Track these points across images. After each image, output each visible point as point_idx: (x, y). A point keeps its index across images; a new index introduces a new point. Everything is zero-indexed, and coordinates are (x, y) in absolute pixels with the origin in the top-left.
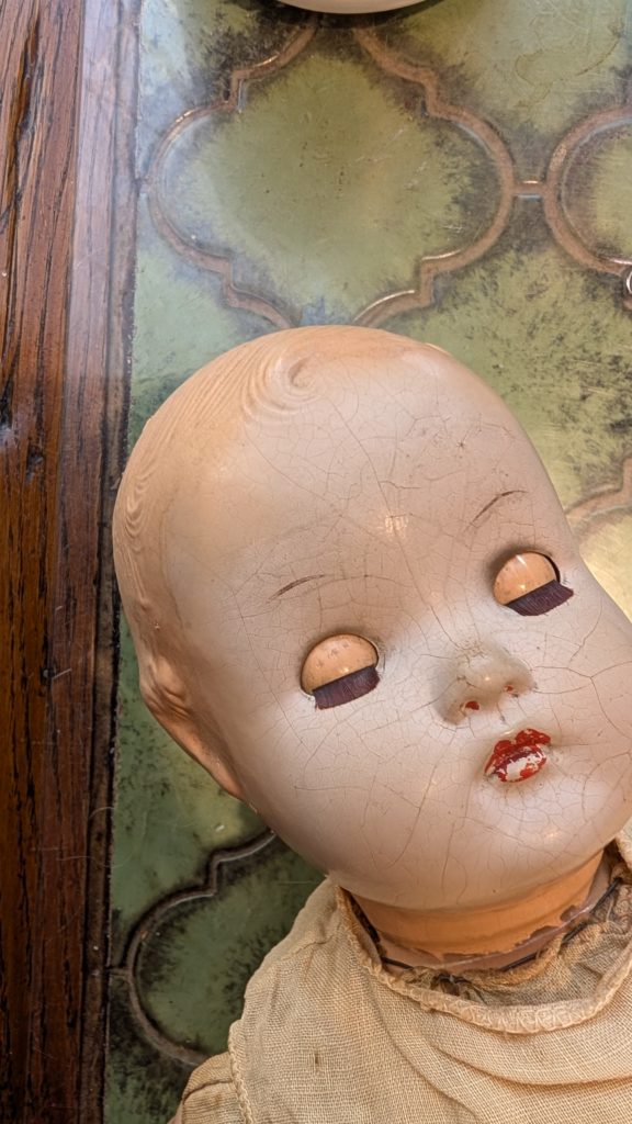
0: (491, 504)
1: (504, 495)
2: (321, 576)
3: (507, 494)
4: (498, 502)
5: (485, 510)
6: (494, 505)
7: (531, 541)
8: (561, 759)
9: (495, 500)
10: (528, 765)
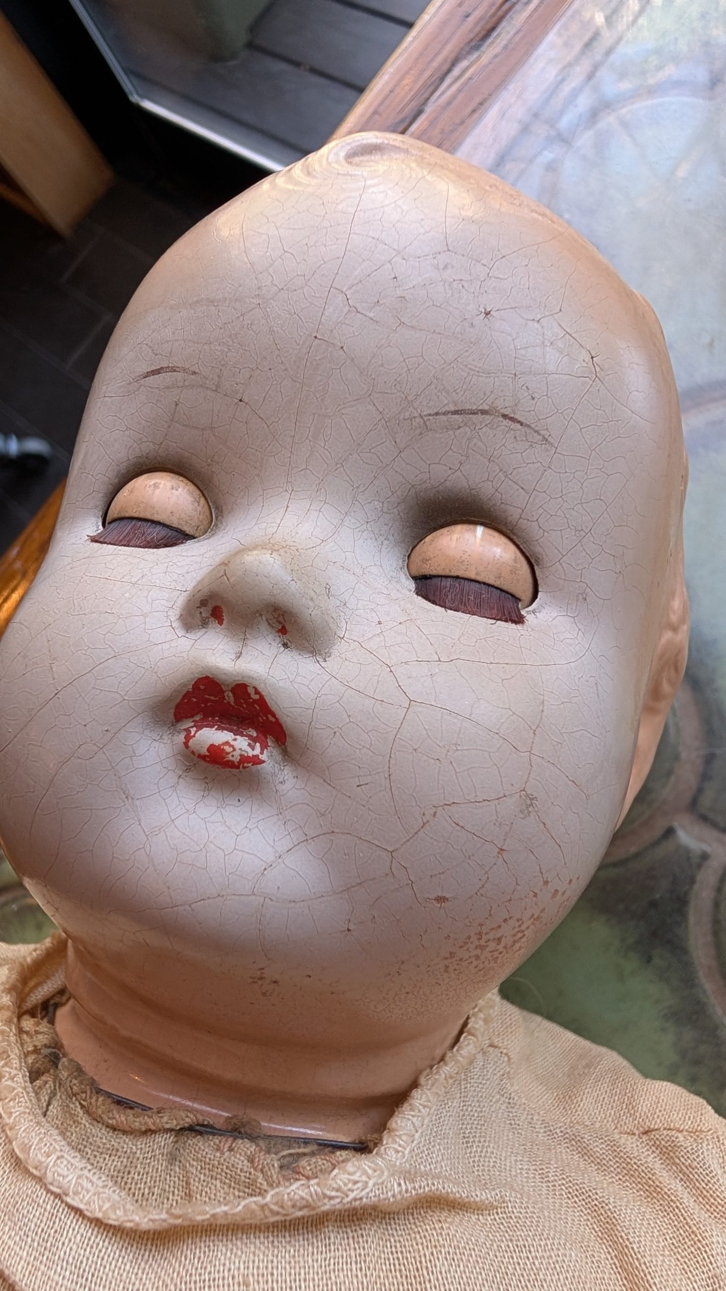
0: (474, 413)
1: (505, 416)
2: (194, 373)
3: (513, 419)
4: (488, 418)
5: (456, 412)
6: (480, 417)
7: (513, 514)
8: (288, 785)
9: (484, 412)
10: (227, 743)
